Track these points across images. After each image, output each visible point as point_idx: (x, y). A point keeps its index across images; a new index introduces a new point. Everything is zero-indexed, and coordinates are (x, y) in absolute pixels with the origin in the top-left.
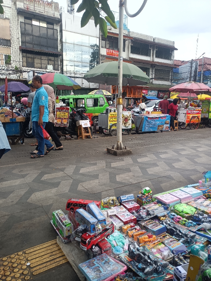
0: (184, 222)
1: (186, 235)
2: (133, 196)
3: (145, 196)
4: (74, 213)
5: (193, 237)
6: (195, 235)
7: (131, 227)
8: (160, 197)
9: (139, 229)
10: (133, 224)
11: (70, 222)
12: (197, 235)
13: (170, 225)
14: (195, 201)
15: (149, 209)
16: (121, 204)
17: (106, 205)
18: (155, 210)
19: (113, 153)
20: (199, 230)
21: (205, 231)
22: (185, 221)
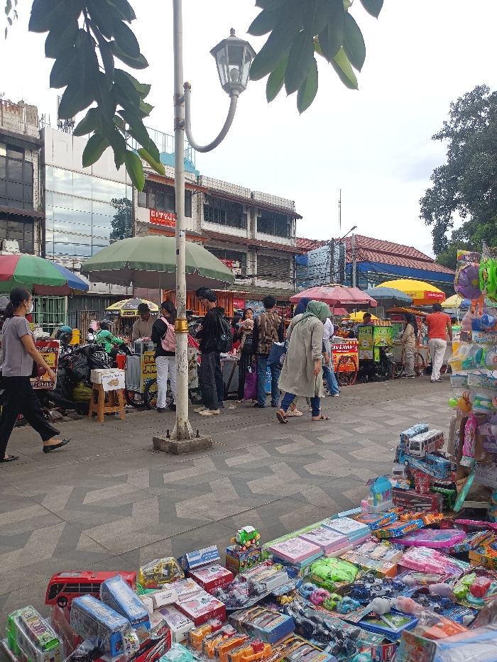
0: (333, 603)
1: (339, 634)
2: (215, 551)
3: (244, 548)
4: (67, 611)
5: (353, 636)
6: (358, 632)
7: (213, 629)
8: (280, 546)
9: (230, 633)
10: (217, 621)
11: (56, 636)
12: (363, 631)
13: (302, 614)
14: (355, 549)
15: (254, 580)
16: (188, 575)
17: (151, 581)
18: (269, 579)
19: (167, 448)
20: (366, 618)
21: (380, 619)
22: (336, 600)
